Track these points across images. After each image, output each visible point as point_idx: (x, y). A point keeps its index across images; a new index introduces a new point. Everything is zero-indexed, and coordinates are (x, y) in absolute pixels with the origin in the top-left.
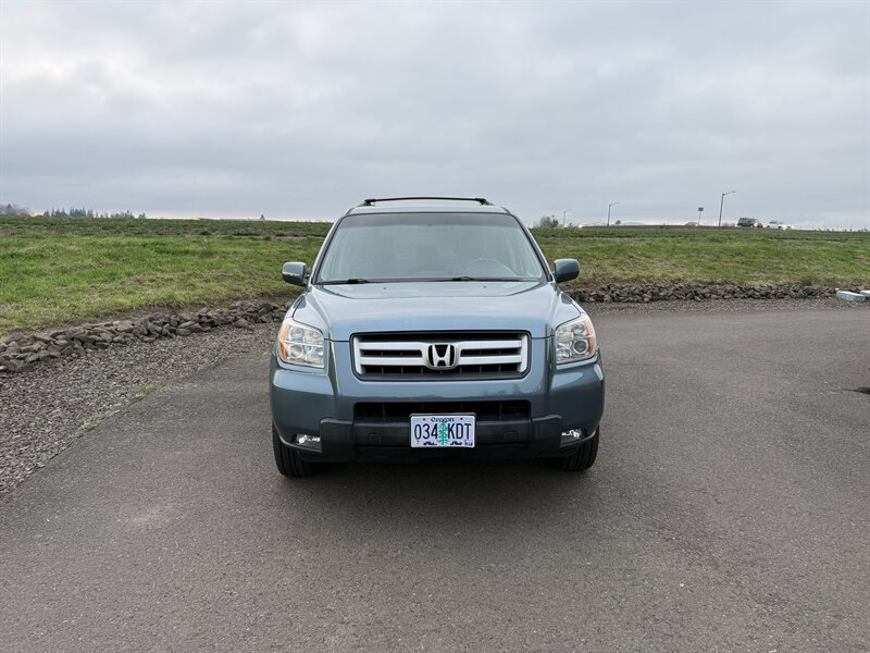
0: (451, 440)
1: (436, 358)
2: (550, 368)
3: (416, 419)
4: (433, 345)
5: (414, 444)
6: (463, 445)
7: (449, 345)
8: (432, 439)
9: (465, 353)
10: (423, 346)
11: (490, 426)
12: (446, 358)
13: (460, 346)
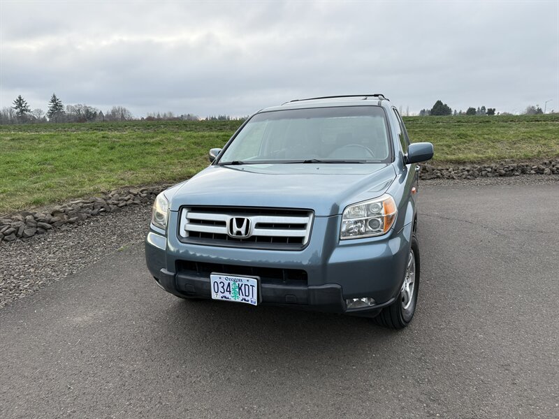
0: (241, 297)
1: (235, 229)
2: (331, 243)
3: (214, 277)
4: (234, 218)
5: (214, 296)
6: (250, 302)
7: (246, 218)
8: (227, 294)
9: (259, 225)
10: (226, 218)
11: (274, 289)
12: (243, 230)
13: (254, 220)
